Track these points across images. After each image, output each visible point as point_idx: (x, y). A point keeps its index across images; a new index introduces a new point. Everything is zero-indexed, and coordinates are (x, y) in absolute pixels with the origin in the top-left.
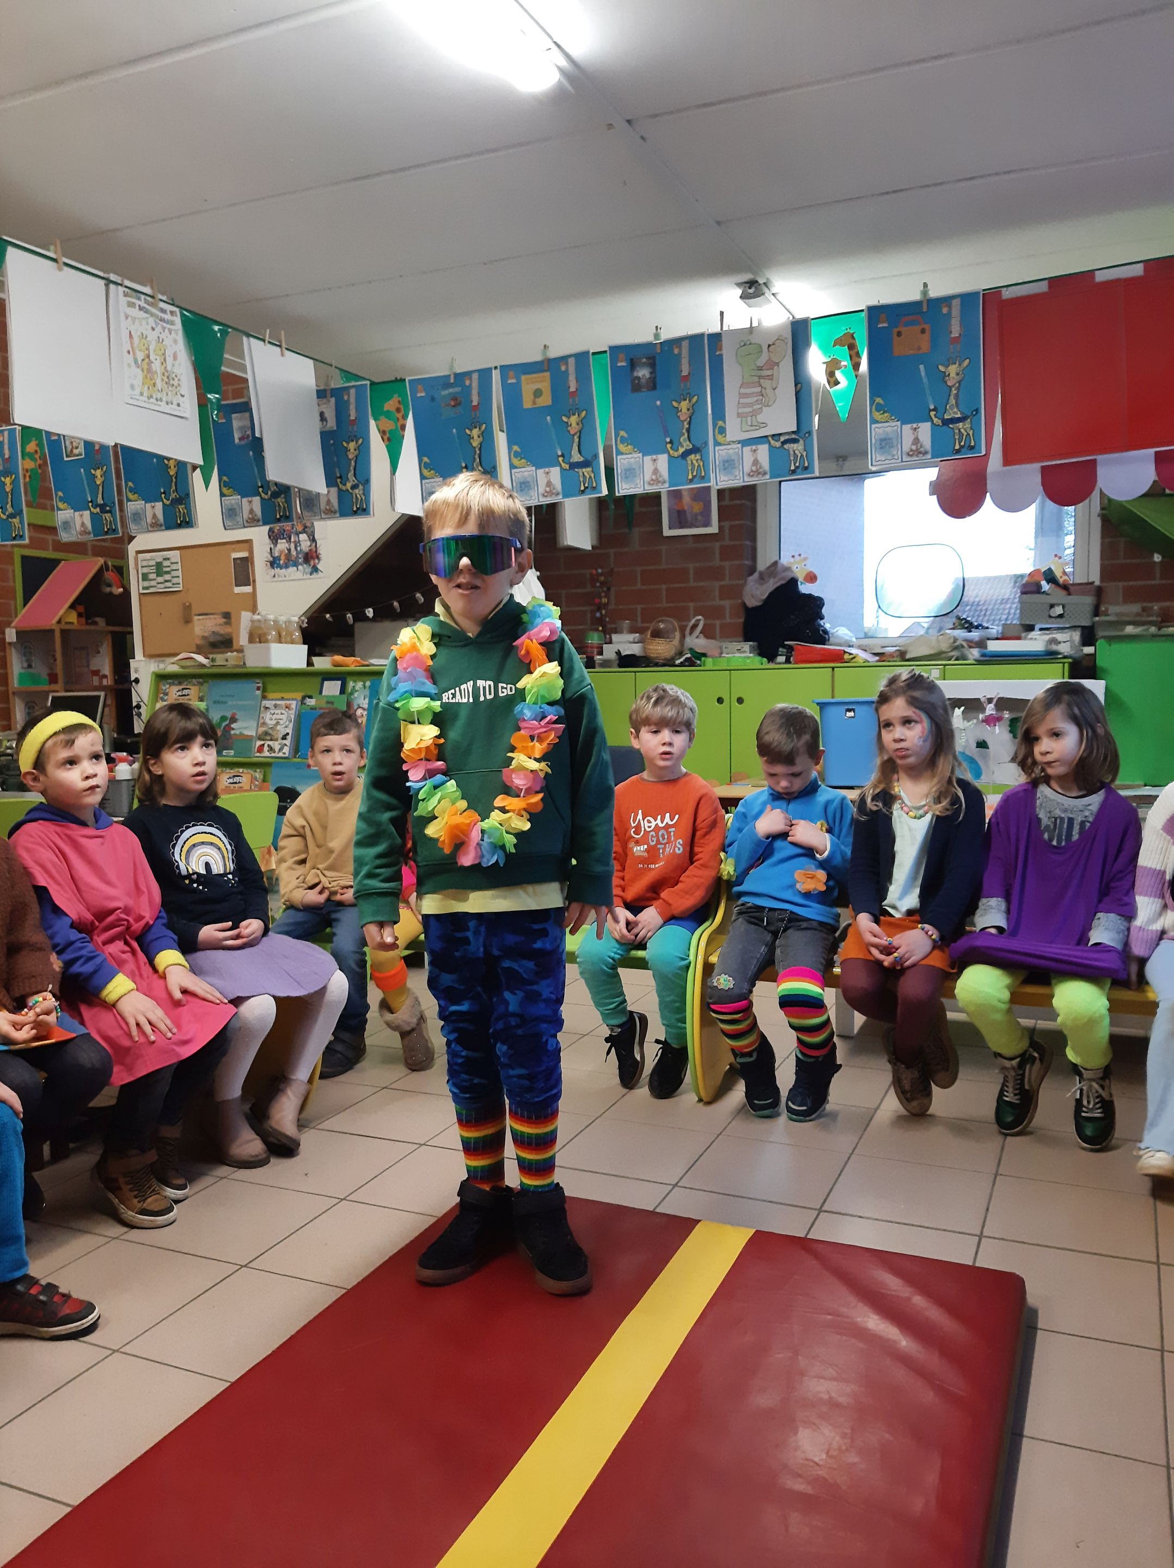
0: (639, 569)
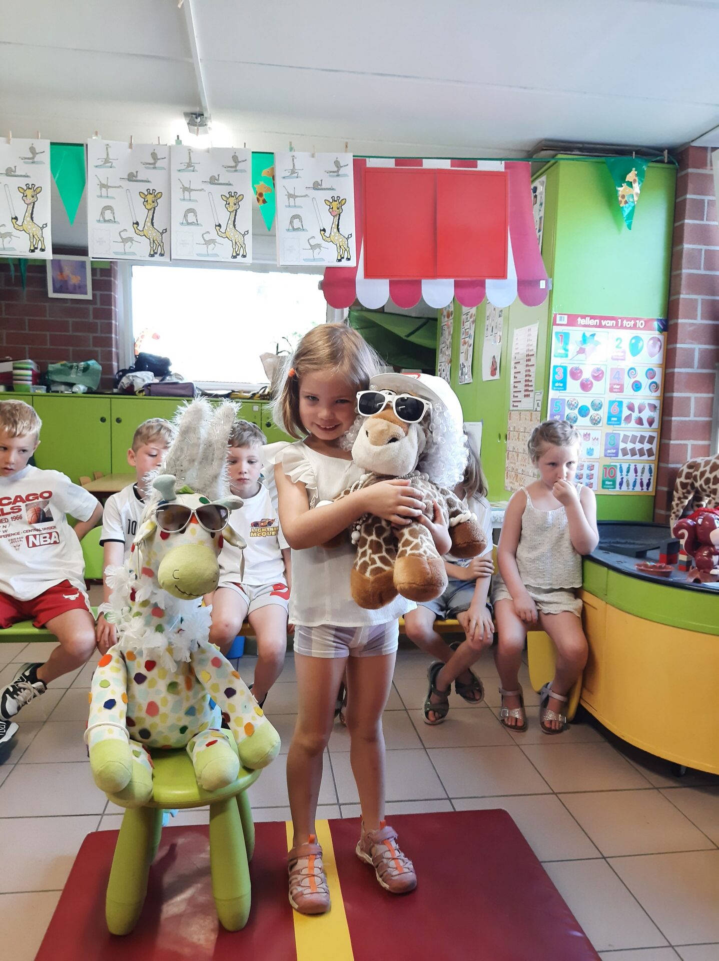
0: (27, 318)
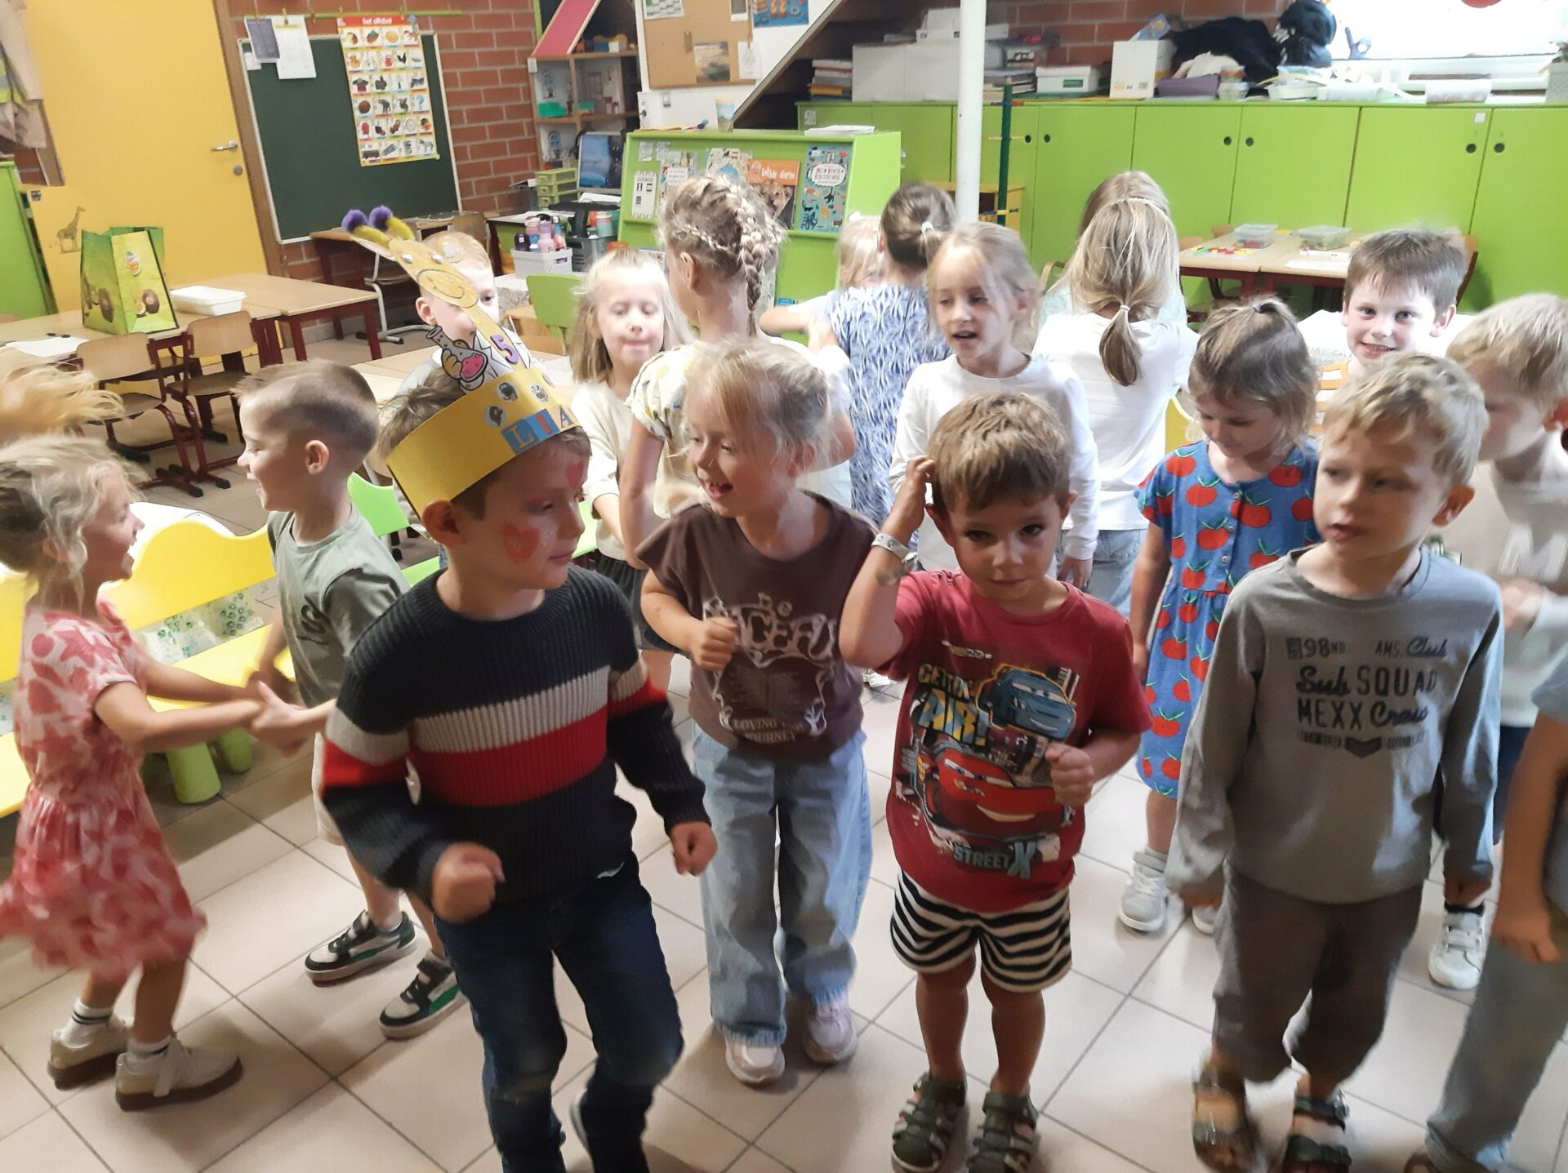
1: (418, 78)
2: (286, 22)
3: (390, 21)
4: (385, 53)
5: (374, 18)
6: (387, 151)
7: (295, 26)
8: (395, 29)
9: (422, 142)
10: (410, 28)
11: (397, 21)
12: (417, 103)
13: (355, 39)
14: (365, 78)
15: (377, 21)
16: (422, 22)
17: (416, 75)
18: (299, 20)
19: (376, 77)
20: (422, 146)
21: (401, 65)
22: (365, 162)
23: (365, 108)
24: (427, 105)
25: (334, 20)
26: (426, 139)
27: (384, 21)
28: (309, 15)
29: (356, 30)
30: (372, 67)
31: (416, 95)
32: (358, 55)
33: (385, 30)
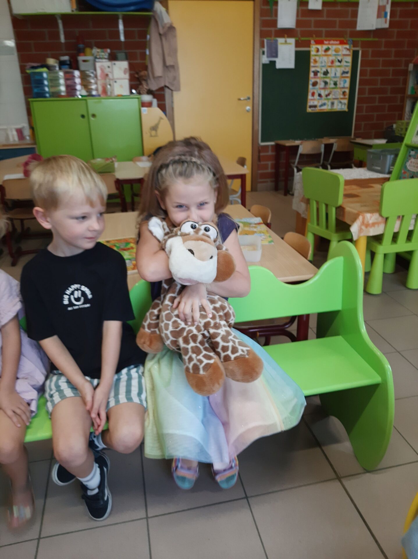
1: (346, 70)
2: (286, 41)
3: (338, 42)
4: (331, 58)
5: (329, 40)
6: (321, 106)
7: (290, 44)
8: (340, 47)
9: (341, 102)
10: (347, 46)
11: (342, 43)
12: (342, 83)
13: (318, 50)
14: (318, 69)
15: (332, 42)
16: (355, 44)
17: (345, 69)
18: (292, 41)
19: (324, 69)
20: (340, 105)
21: (338, 64)
22: (309, 110)
23: (315, 84)
24: (347, 85)
25: (310, 41)
26: (343, 101)
27: (335, 42)
28: (297, 39)
29: (319, 47)
30: (323, 64)
31: (343, 79)
32: (317, 58)
33: (334, 47)
